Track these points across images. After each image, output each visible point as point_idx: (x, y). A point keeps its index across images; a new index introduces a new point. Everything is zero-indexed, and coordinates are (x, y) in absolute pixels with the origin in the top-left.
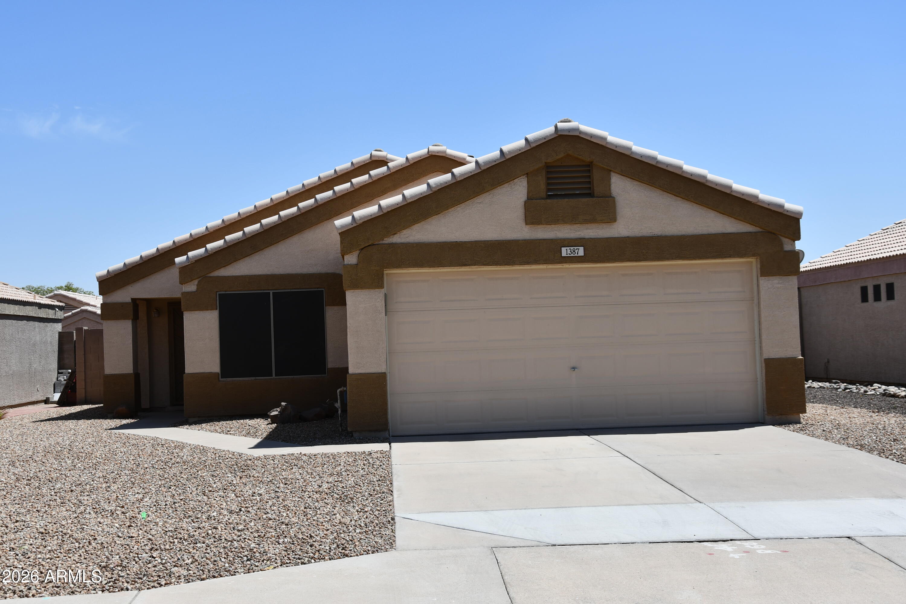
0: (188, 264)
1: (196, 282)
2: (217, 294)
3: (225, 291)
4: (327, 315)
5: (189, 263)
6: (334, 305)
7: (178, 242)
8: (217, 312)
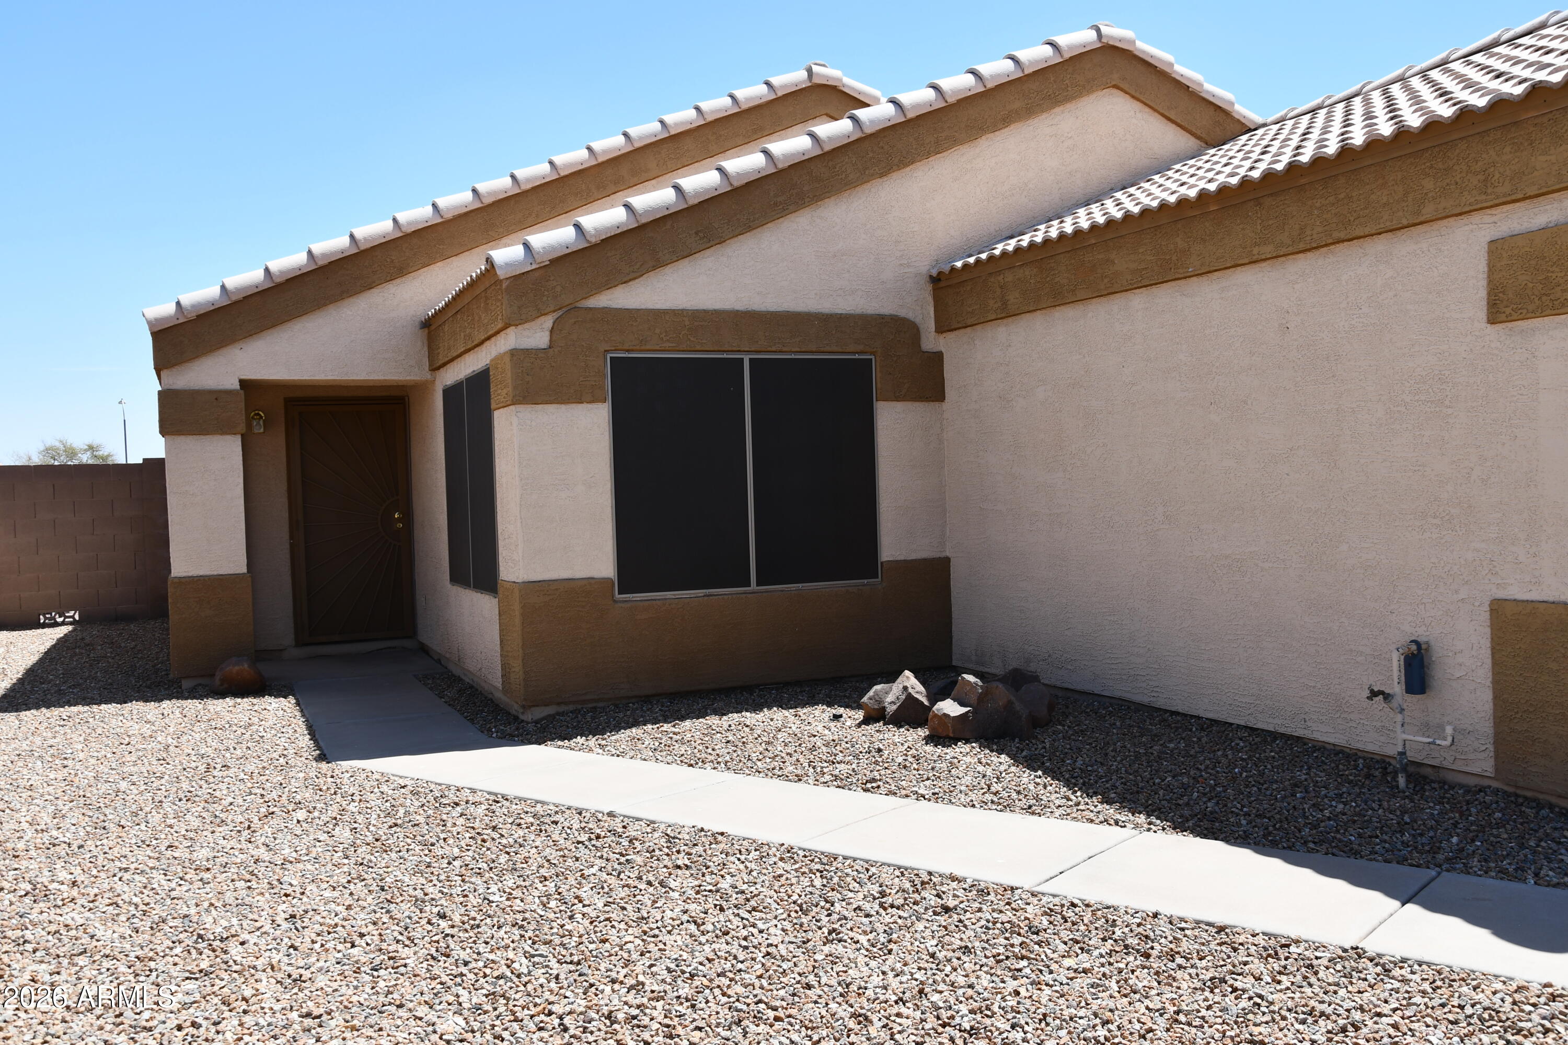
0: (529, 268)
1: (548, 322)
2: (605, 359)
3: (628, 351)
4: (879, 423)
5: (534, 267)
6: (897, 399)
7: (365, 239)
8: (606, 409)
